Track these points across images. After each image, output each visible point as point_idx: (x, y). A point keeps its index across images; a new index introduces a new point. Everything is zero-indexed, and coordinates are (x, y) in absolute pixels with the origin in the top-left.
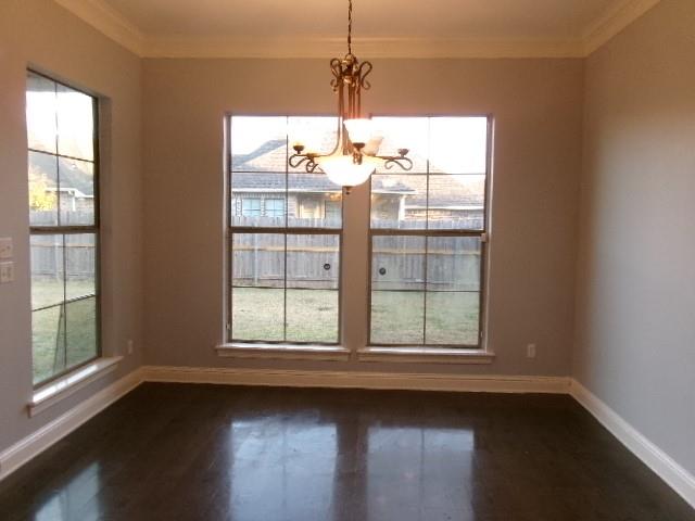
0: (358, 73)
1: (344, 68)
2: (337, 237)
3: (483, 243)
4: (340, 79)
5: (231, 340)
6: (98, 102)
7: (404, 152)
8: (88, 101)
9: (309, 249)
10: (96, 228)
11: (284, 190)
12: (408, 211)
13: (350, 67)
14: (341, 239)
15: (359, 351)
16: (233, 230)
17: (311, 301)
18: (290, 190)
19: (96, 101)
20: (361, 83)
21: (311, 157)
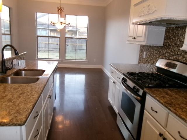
0: (62, 9)
1: (59, 8)
2: (59, 38)
3: (87, 41)
4: (59, 10)
5: (38, 58)
6: (10, 9)
7: (69, 24)
8: (8, 8)
9: (53, 43)
10: (10, 34)
11: (48, 28)
12: (79, 35)
13: (60, 8)
14: (60, 39)
15: (63, 60)
16: (38, 36)
17: (54, 55)
18: (50, 28)
19: (9, 8)
20: (62, 11)
21: (54, 23)
